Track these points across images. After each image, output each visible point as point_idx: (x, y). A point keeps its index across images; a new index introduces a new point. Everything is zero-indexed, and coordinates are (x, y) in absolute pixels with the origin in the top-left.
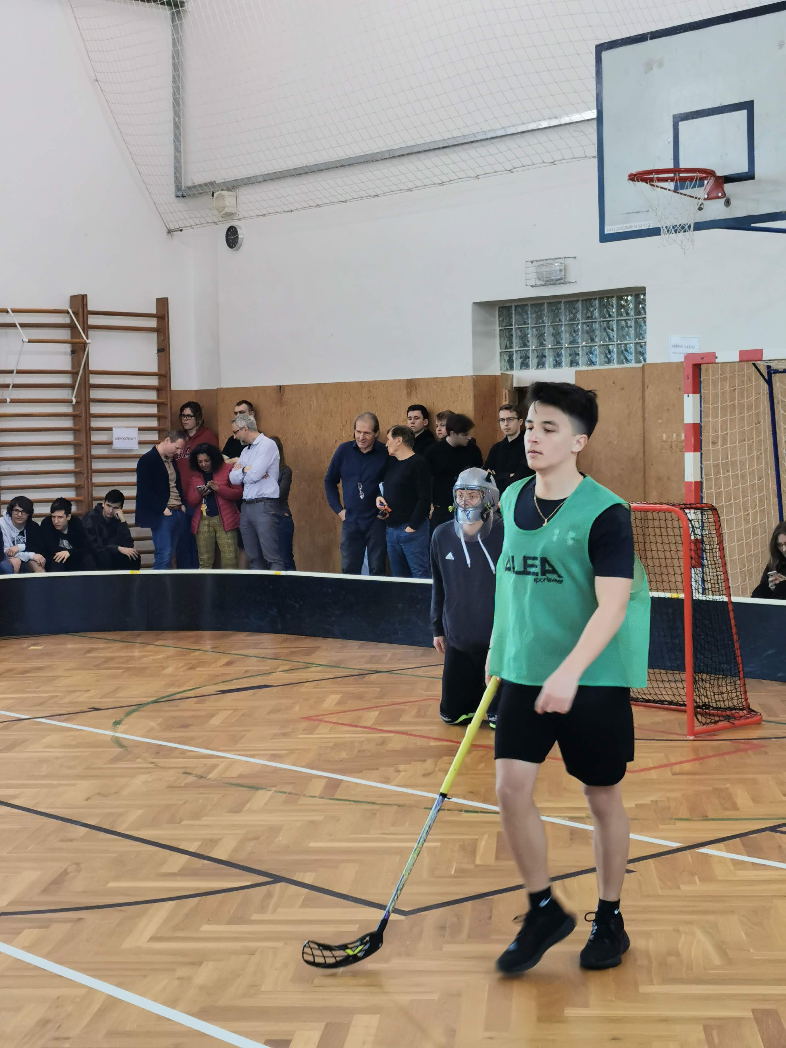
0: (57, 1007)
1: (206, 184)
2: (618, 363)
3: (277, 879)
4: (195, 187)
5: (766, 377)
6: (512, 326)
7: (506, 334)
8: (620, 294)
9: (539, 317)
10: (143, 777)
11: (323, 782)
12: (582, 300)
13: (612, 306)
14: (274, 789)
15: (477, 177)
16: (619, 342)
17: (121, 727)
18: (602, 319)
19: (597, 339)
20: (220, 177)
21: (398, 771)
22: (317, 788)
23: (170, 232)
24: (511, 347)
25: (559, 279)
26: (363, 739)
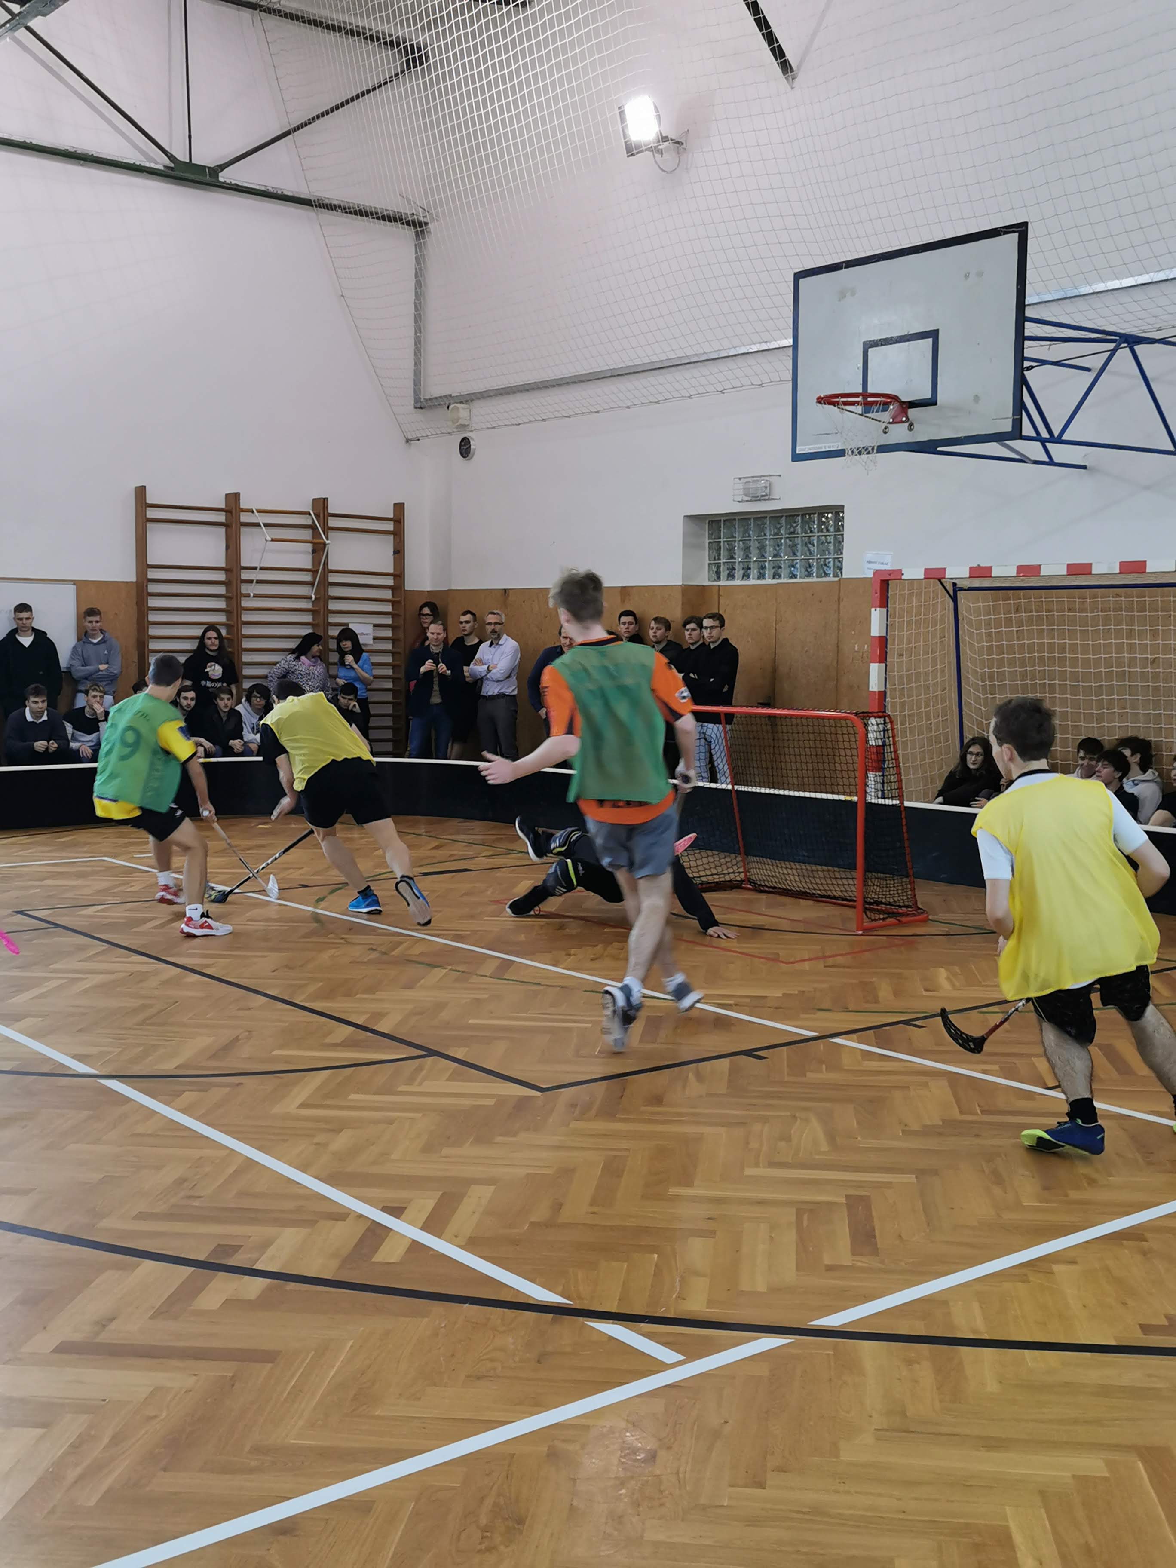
0: (197, 1167)
1: (441, 397)
2: (817, 577)
3: (431, 1053)
4: (430, 399)
5: (952, 594)
6: (720, 538)
7: (715, 546)
8: (821, 511)
9: (746, 531)
10: (331, 952)
11: (496, 963)
12: (786, 516)
13: (814, 522)
14: (450, 967)
15: (690, 397)
16: (819, 556)
17: (323, 904)
18: (804, 534)
19: (798, 554)
20: (456, 390)
21: (570, 955)
22: (489, 968)
23: (408, 441)
24: (719, 559)
25: (764, 496)
26: (542, 924)
